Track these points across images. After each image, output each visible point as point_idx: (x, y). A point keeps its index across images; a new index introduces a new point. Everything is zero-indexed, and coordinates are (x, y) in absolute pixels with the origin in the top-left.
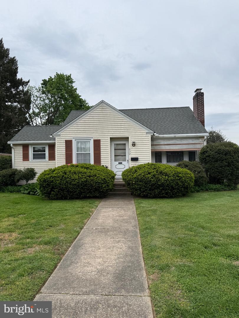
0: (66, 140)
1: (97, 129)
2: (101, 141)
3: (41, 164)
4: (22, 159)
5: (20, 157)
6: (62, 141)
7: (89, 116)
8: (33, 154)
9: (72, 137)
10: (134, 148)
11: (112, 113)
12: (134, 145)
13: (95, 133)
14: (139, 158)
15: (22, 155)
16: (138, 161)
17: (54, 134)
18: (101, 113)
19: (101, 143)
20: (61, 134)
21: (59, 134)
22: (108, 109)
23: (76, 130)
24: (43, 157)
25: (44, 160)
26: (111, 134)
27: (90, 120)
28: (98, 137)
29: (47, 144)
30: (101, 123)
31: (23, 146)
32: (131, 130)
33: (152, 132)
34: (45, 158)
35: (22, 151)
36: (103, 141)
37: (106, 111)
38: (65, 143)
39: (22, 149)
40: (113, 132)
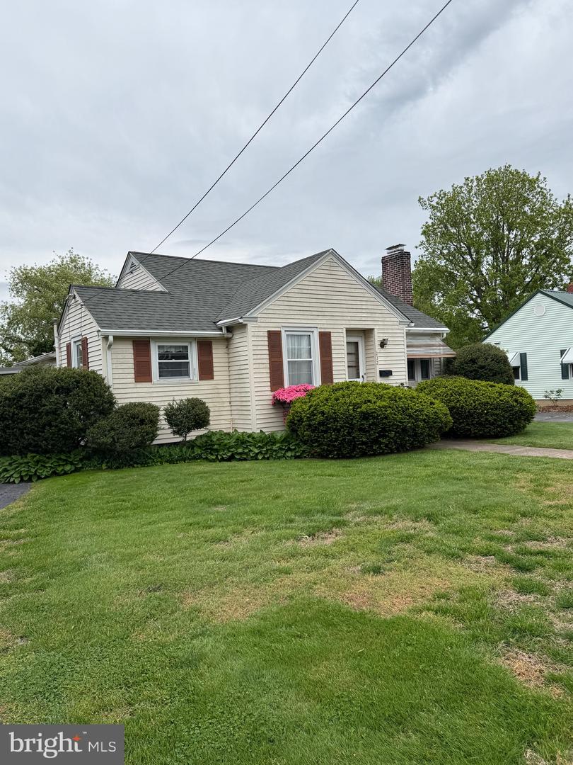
0: (269, 331)
1: (324, 309)
2: (332, 335)
3: (183, 388)
4: (133, 376)
5: (126, 371)
6: (261, 334)
7: (308, 279)
8: (159, 363)
9: (280, 325)
10: (382, 350)
11: (346, 278)
12: (383, 344)
13: (320, 318)
14: (393, 370)
15: (132, 366)
16: (391, 377)
17: (247, 315)
18: (329, 276)
19: (332, 339)
20: (259, 316)
21: (255, 316)
22: (339, 269)
23: (287, 308)
24: (182, 371)
25: (185, 379)
26: (348, 322)
27: (310, 287)
28: (325, 326)
29: (195, 338)
30: (330, 297)
31: (133, 341)
32: (377, 315)
33: (408, 320)
34: (187, 374)
35: (132, 356)
36: (335, 335)
37: (336, 273)
38: (266, 339)
39: (132, 351)
40: (349, 318)
